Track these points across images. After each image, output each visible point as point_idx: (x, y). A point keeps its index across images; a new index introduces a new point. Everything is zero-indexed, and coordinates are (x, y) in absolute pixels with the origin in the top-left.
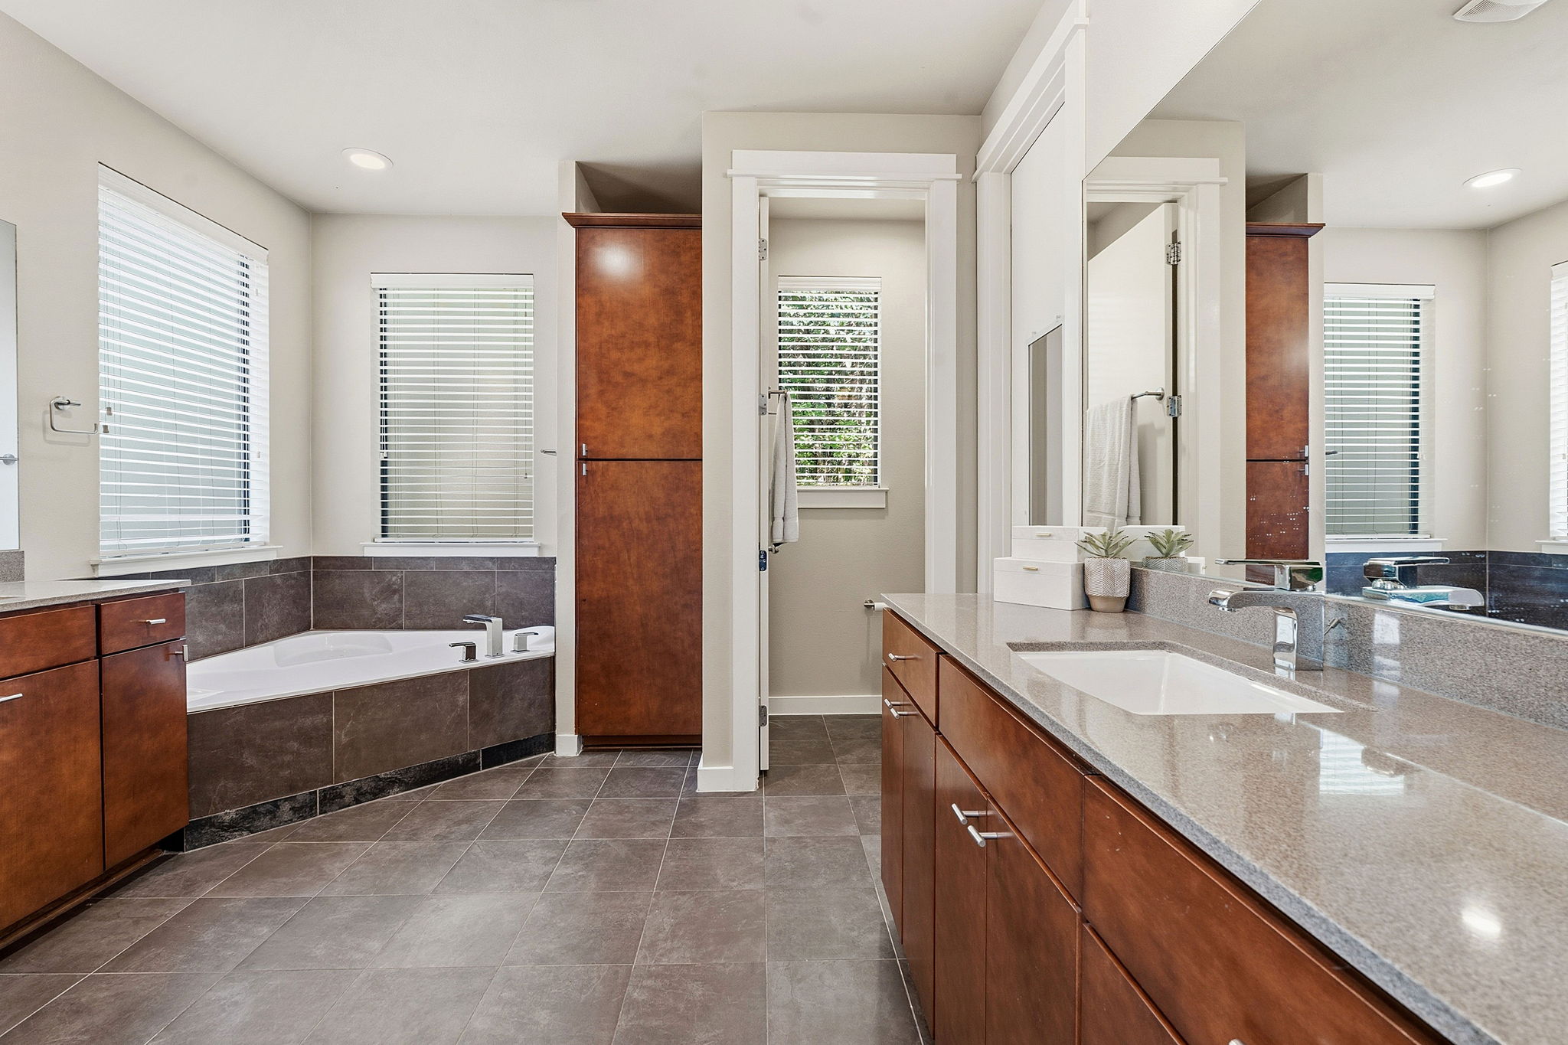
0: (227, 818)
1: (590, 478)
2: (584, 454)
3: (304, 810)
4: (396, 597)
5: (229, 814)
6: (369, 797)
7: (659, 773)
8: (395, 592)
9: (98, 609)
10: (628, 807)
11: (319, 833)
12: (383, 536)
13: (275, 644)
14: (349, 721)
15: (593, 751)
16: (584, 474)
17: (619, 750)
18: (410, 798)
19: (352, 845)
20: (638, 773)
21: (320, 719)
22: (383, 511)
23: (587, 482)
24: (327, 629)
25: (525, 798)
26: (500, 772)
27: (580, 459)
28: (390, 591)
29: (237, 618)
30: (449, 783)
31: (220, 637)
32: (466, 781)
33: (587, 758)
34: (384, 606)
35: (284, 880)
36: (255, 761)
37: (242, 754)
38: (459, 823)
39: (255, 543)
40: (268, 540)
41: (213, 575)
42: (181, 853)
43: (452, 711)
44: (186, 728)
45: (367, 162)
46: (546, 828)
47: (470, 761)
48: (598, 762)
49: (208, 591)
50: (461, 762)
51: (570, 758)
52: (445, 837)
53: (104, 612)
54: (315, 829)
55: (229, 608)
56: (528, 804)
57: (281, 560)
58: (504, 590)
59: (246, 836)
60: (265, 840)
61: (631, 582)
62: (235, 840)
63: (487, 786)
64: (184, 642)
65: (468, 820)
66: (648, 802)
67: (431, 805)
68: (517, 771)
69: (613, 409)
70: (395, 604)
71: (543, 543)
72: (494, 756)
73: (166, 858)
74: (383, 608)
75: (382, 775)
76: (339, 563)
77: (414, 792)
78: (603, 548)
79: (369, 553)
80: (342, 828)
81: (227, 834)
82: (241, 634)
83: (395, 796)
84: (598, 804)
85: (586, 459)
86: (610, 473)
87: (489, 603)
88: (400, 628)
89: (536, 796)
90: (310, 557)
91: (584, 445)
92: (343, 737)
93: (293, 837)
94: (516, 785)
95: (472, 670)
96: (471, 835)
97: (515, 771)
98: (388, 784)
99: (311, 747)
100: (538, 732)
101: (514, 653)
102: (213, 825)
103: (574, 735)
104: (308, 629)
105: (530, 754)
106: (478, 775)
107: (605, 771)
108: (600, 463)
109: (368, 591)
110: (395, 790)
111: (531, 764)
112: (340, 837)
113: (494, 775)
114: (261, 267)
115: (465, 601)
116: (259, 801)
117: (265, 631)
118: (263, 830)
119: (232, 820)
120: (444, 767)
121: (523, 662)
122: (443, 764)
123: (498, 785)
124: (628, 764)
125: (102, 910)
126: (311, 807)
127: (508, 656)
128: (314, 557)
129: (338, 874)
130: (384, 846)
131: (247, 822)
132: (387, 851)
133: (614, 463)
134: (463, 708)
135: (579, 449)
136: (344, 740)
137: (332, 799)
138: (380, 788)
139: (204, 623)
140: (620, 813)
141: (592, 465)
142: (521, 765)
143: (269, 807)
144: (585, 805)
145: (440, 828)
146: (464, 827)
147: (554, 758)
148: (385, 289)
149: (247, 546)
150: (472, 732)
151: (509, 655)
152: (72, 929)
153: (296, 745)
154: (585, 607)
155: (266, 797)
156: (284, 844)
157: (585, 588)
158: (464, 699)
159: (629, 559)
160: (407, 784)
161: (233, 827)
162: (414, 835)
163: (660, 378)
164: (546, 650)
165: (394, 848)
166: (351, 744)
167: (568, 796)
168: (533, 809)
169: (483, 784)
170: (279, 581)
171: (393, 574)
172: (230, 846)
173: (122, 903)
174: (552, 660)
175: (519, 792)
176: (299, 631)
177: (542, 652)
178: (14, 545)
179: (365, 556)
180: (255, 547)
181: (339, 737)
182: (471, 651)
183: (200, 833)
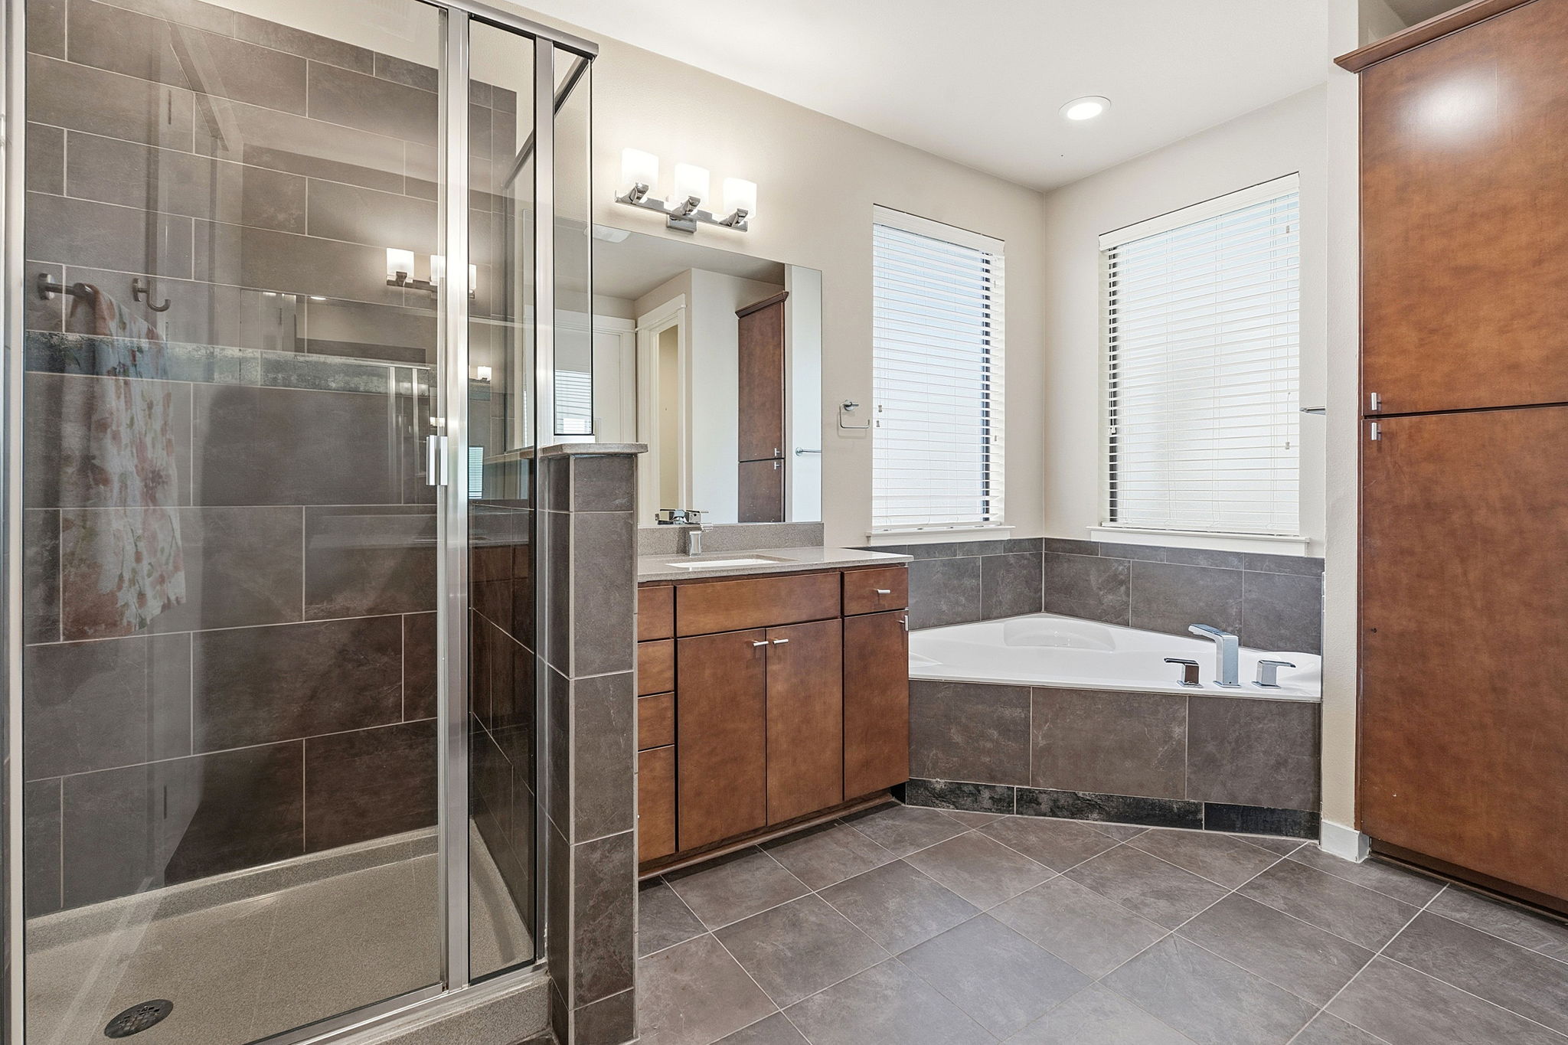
0: (938, 787)
1: (1386, 444)
2: (1374, 407)
3: (1002, 804)
4: (1123, 588)
5: (940, 783)
6: (1066, 813)
7: (1528, 962)
8: (1122, 583)
9: (842, 575)
10: (1445, 1002)
11: (1010, 835)
12: (1112, 520)
13: (1007, 622)
14: (1046, 723)
15: (1388, 864)
16: (1374, 437)
17: (1443, 883)
18: (1108, 833)
19: (1036, 866)
20: (1480, 943)
21: (1018, 713)
22: (1111, 492)
23: (1380, 449)
24: (1056, 613)
25: (1256, 897)
26: (1232, 844)
27: (1367, 416)
28: (1116, 582)
29: (975, 593)
30: (1158, 830)
31: (960, 609)
32: (1181, 836)
33: (1376, 874)
34: (1110, 597)
35: (966, 875)
36: (960, 739)
37: (950, 729)
38: (1159, 894)
39: (993, 523)
40: (1003, 521)
41: (955, 551)
42: (903, 805)
43: (1166, 742)
44: (907, 692)
45: (1085, 111)
46: (1282, 966)
47: (1189, 812)
48: (1396, 889)
49: (951, 564)
50: (1176, 810)
51: (1345, 862)
52: (1136, 907)
53: (846, 579)
54: (1008, 828)
55: (969, 582)
56: (1262, 911)
57: (1014, 540)
58: (1254, 596)
59: (952, 810)
60: (965, 822)
61: (1468, 613)
62: (944, 811)
63: (1205, 855)
64: (907, 613)
65: (1170, 896)
66: (1492, 1013)
67: (1129, 852)
68: (1254, 851)
69: (1433, 331)
70: (1121, 596)
71: (1313, 538)
72: (1220, 817)
73: (891, 805)
74: (1109, 599)
75: (1080, 794)
76: (1068, 546)
77: (1116, 826)
78: (1411, 553)
79: (1095, 538)
80: (1032, 839)
81: (937, 802)
82: (978, 608)
83: (1093, 823)
84: (1384, 966)
85: (1378, 416)
86: (1426, 435)
87: (1234, 611)
88: (1126, 624)
89: (1275, 904)
90: (1042, 538)
91: (1374, 395)
92: (1040, 738)
93: (988, 828)
94: (1248, 872)
95: (1192, 697)
96: (1170, 921)
97: (1252, 850)
98: (1087, 807)
99: (1009, 740)
100: (1293, 804)
101: (1258, 687)
102: (926, 788)
103: (1352, 830)
104: (1040, 611)
105: (1279, 832)
106: (1198, 835)
107: (1406, 912)
108: (1406, 420)
109: (1094, 580)
110: (1095, 815)
111: (1280, 849)
112: (1027, 850)
113: (1219, 844)
114: (999, 259)
115: (1201, 604)
116: (964, 779)
117: (998, 607)
118: (964, 809)
119: (941, 789)
120: (1153, 809)
121: (1268, 702)
122: (1153, 804)
123: (1219, 860)
124: (1458, 916)
125: (839, 834)
126: (1009, 803)
127: (1248, 689)
128: (1045, 539)
129: (1012, 895)
130: (1066, 883)
131: (952, 795)
132: (1068, 892)
133: (1434, 417)
134: (1180, 743)
135: (1364, 401)
136: (1042, 743)
137: (1028, 801)
138: (1079, 808)
139: (947, 594)
140: (1427, 1005)
141: (1389, 424)
142: (1263, 843)
143: (971, 788)
144: (1359, 959)
145: (1133, 891)
146: (1163, 904)
147: (1317, 853)
148: (1114, 248)
149: (987, 526)
150: (1192, 777)
151: (1247, 686)
152: (820, 842)
153: (995, 734)
154: (1375, 641)
155: (969, 777)
156: (978, 833)
157: (1376, 611)
158: (1180, 731)
159: (1465, 574)
160: (1108, 813)
161: (941, 797)
162: (1103, 886)
163: (1538, 262)
164: (1310, 691)
165: (1076, 891)
166: (1047, 749)
167: (1329, 926)
168: (1266, 919)
169: (1201, 851)
170: (1012, 561)
171: (1120, 563)
172: (937, 815)
173: (854, 834)
174: (1316, 708)
175: (1251, 886)
176: (1031, 612)
177: (1299, 694)
178: (817, 518)
179: (1092, 540)
180: (992, 526)
181: (1037, 738)
182: (1192, 673)
183: (917, 792)
